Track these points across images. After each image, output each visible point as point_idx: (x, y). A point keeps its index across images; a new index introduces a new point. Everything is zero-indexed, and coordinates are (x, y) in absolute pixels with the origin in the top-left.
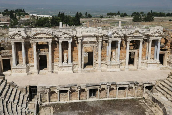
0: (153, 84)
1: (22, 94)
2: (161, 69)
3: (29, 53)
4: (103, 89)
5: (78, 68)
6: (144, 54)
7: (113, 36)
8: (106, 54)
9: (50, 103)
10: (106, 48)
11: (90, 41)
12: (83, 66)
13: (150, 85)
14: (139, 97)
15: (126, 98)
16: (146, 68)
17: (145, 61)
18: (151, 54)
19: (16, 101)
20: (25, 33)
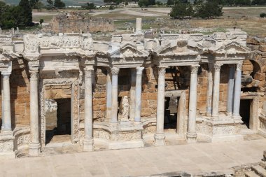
2: (245, 139)
5: (31, 142)
6: (202, 102)
7: (121, 56)
8: (104, 103)
10: (105, 89)
11: (61, 69)
12: (44, 138)
16: (208, 136)
17: (204, 119)
18: (220, 100)
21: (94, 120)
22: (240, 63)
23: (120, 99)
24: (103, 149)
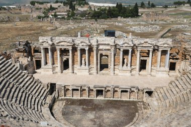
0: (153, 90)
1: (44, 89)
3: (55, 56)
4: (109, 91)
5: (94, 71)
9: (66, 97)
10: (119, 55)
11: (105, 48)
12: (99, 70)
13: (150, 90)
14: (139, 100)
15: (128, 100)
16: (156, 74)
19: (37, 94)
20: (51, 41)
21: (114, 65)
22: (169, 50)
23: (123, 59)
24: (117, 75)
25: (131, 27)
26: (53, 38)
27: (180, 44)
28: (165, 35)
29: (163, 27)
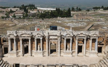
0: (88, 66)
7: (67, 36)
8: (64, 46)
11: (54, 38)
12: (50, 53)
16: (89, 55)
20: (16, 34)
21: (61, 50)
24: (62, 56)
25: (67, 24)
26: (17, 32)
27: (104, 34)
28: (90, 29)
29: (88, 23)
